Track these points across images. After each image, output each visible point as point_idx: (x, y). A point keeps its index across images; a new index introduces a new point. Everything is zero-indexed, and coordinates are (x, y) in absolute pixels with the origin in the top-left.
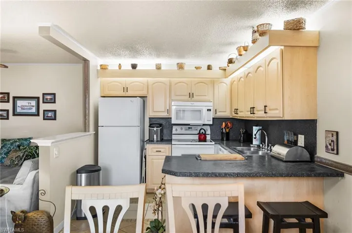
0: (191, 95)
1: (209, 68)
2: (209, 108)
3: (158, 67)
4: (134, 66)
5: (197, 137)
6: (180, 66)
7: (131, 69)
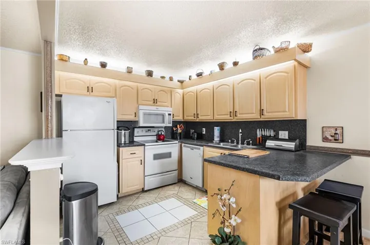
0: (155, 101)
1: (171, 79)
2: (170, 113)
3: (129, 71)
4: (103, 65)
5: (155, 138)
6: (150, 74)
7: (100, 67)
